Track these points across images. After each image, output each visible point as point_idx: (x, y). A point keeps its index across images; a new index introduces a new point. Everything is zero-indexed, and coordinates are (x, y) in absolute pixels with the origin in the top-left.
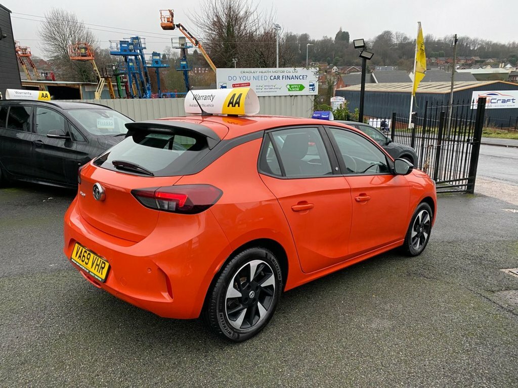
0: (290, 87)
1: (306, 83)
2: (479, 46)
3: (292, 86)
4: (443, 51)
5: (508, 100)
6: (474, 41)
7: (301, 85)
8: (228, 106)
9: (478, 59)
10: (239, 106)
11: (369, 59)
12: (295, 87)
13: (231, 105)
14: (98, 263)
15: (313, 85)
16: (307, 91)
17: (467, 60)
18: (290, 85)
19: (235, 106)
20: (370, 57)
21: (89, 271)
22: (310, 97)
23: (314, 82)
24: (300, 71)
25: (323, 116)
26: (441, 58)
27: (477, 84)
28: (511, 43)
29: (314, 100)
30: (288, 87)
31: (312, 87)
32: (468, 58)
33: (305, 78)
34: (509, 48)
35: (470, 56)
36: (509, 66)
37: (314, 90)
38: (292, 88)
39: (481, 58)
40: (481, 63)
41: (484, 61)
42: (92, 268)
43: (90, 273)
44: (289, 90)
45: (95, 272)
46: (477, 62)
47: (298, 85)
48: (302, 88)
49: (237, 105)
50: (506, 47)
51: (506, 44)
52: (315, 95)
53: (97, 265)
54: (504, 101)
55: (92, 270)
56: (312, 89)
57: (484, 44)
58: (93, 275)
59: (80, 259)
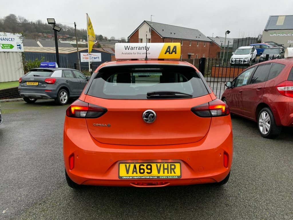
0: (3, 46)
1: (14, 44)
2: (67, 30)
3: (4, 45)
4: (49, 30)
5: (97, 58)
6: (64, 26)
7: (11, 45)
9: (68, 36)
10: (176, 53)
11: (59, 31)
12: (6, 46)
13: (168, 53)
14: (166, 167)
15: (20, 45)
16: (15, 49)
17: (63, 36)
18: (3, 45)
19: (172, 53)
20: (59, 30)
22: (19, 53)
23: (20, 44)
24: (9, 35)
25: (50, 65)
26: (49, 34)
27: (81, 49)
28: (82, 29)
29: (22, 55)
30: (2, 45)
31: (19, 47)
32: (63, 35)
33: (13, 40)
34: (82, 32)
35: (64, 34)
36: (84, 41)
37: (21, 49)
38: (4, 47)
39: (70, 36)
40: (71, 39)
41: (72, 37)
42: (159, 173)
44: (2, 48)
45: (166, 175)
46: (68, 38)
47: (9, 45)
48: (12, 47)
49: (174, 53)
50: (80, 31)
51: (80, 30)
52: (22, 52)
54: (95, 58)
56: (20, 48)
57: (69, 29)
58: (165, 177)
59: (137, 173)
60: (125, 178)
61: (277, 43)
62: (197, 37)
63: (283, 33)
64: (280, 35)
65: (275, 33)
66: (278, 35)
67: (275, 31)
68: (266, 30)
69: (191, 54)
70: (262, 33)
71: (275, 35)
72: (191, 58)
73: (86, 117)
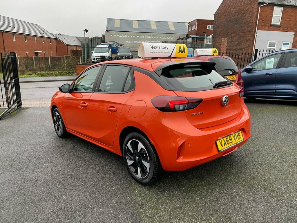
8: (179, 53)
10: (185, 53)
13: (180, 52)
14: (237, 136)
19: (183, 53)
21: (236, 143)
42: (235, 141)
43: (237, 143)
45: (238, 141)
49: (184, 52)
53: (237, 137)
55: (237, 141)
58: (239, 143)
59: (226, 145)
60: (222, 150)
61: (119, 43)
62: (41, 33)
63: (121, 35)
64: (119, 36)
65: (115, 34)
66: (117, 36)
67: (115, 32)
68: (108, 31)
69: (38, 51)
70: (104, 34)
71: (115, 35)
72: (39, 56)
73: (184, 110)
